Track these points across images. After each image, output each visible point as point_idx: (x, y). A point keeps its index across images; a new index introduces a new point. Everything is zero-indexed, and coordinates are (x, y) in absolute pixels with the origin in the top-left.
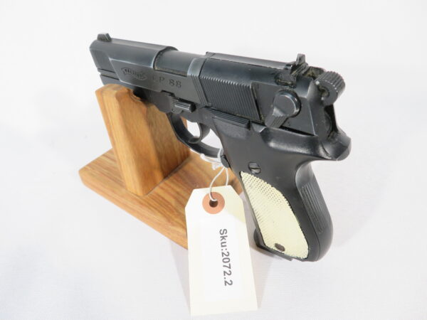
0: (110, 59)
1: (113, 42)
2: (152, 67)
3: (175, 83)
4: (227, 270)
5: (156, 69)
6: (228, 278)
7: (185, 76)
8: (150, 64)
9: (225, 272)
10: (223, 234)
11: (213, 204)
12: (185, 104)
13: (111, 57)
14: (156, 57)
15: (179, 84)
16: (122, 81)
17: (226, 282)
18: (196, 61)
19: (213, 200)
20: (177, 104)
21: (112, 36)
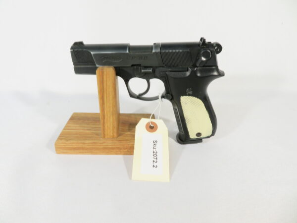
2: (127, 52)
3: (143, 58)
4: (155, 160)
6: (155, 164)
8: (126, 50)
9: (153, 161)
10: (155, 143)
11: (151, 128)
12: (149, 68)
13: (93, 52)
15: (145, 58)
16: (98, 66)
17: (153, 166)
19: (151, 125)
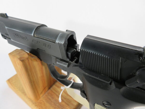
0: (6, 28)
1: (9, 18)
2: (33, 35)
3: (47, 45)
5: (35, 36)
7: (55, 43)
8: (31, 33)
12: (64, 62)
13: (7, 27)
14: (36, 29)
15: (49, 46)
16: (12, 40)
18: (62, 35)
20: (59, 62)
21: (8, 15)
